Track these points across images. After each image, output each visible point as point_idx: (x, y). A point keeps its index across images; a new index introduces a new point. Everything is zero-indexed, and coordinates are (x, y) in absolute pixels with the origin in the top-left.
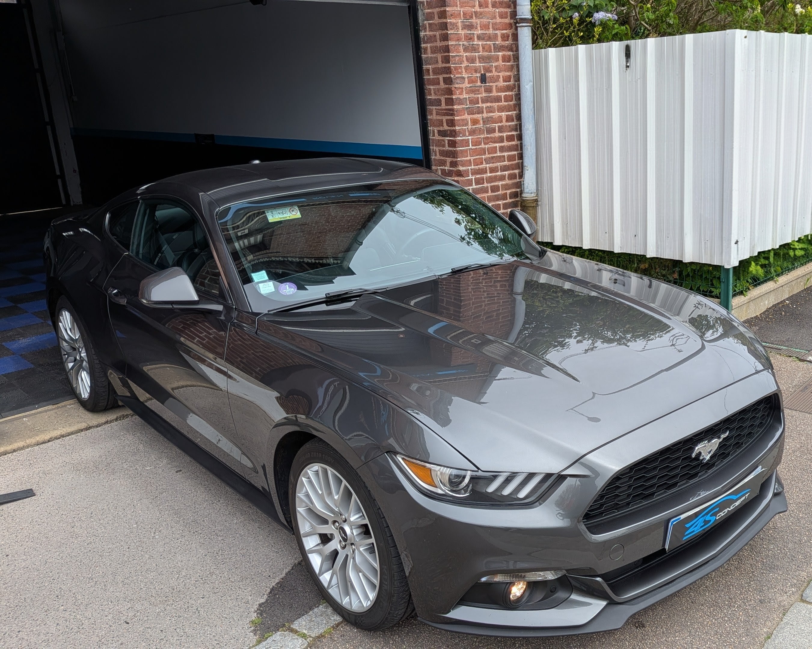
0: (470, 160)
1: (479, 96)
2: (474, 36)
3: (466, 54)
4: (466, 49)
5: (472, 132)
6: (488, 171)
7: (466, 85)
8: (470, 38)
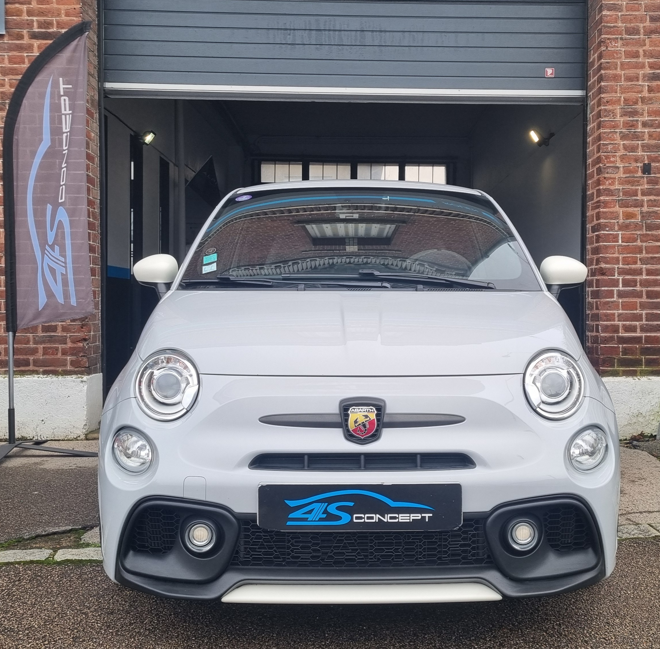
0: (618, 258)
1: (639, 188)
2: (638, 123)
3: (625, 142)
4: (624, 137)
5: (624, 227)
6: (644, 273)
7: (621, 174)
8: (632, 125)
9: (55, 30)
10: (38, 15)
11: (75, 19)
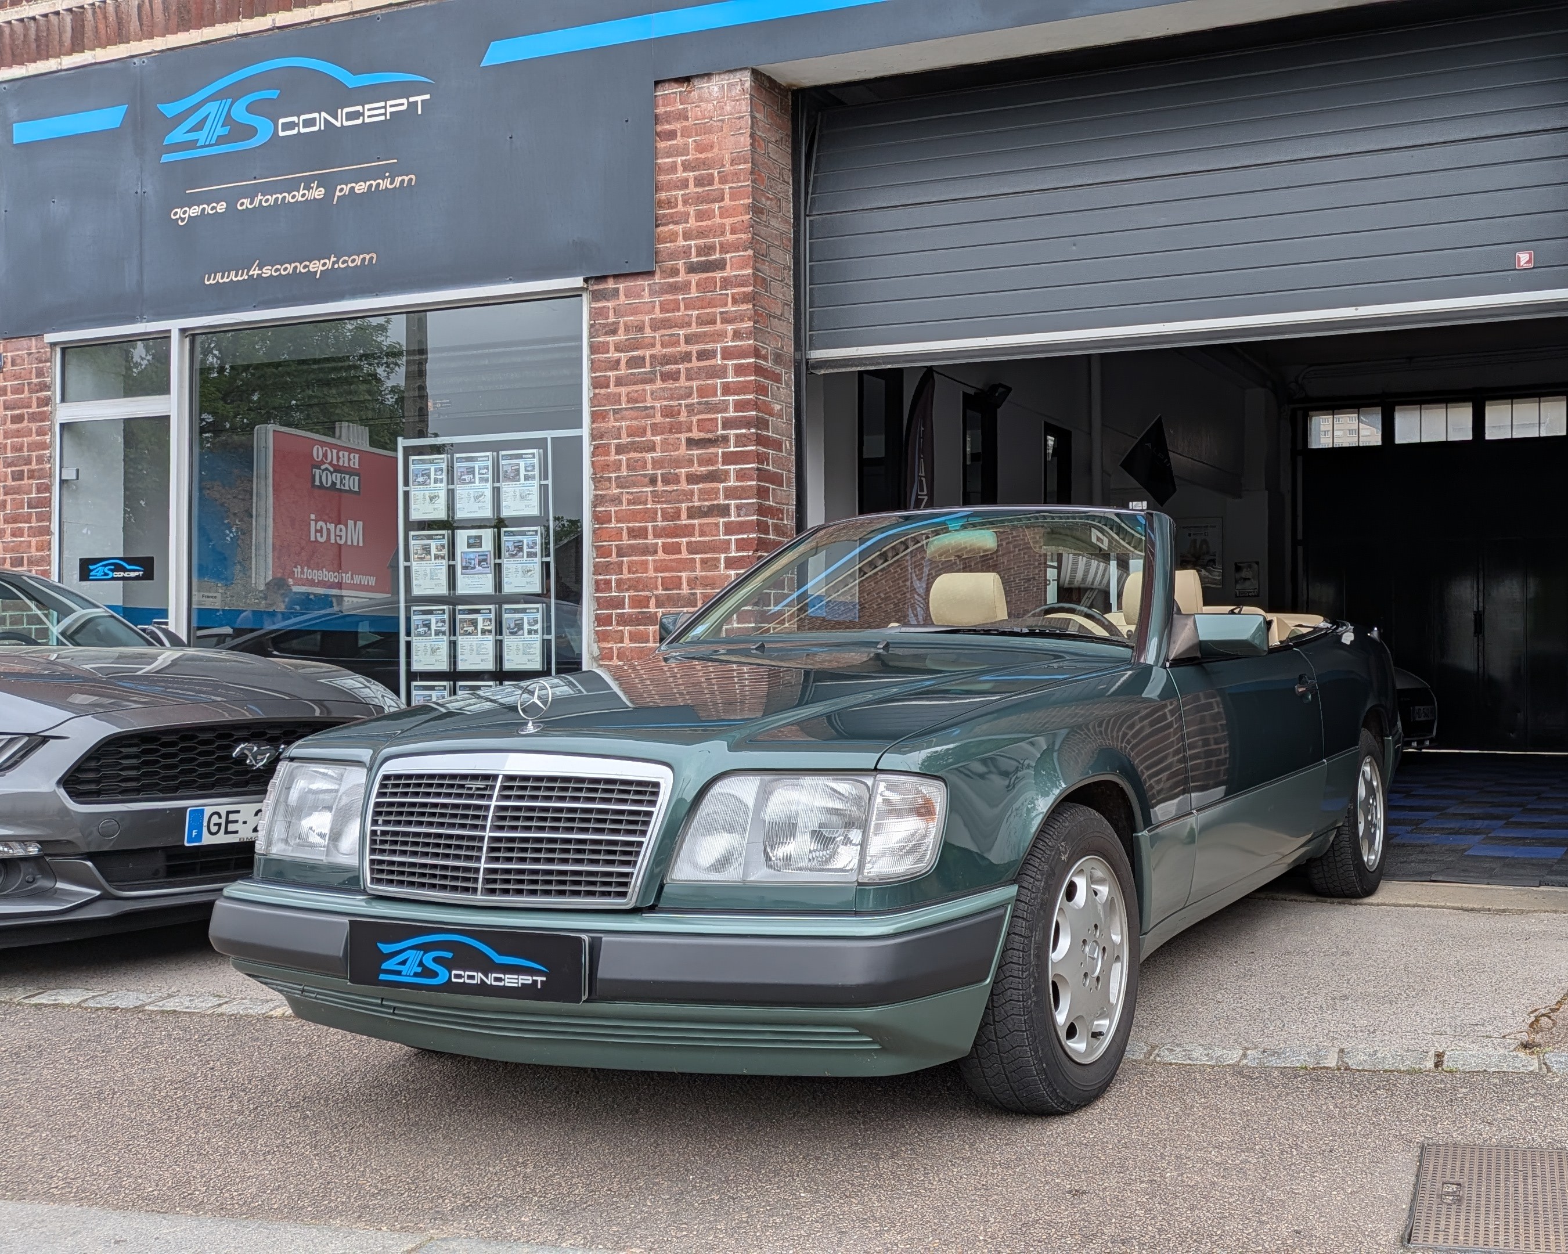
9: (718, 256)
10: (697, 238)
11: (742, 236)
